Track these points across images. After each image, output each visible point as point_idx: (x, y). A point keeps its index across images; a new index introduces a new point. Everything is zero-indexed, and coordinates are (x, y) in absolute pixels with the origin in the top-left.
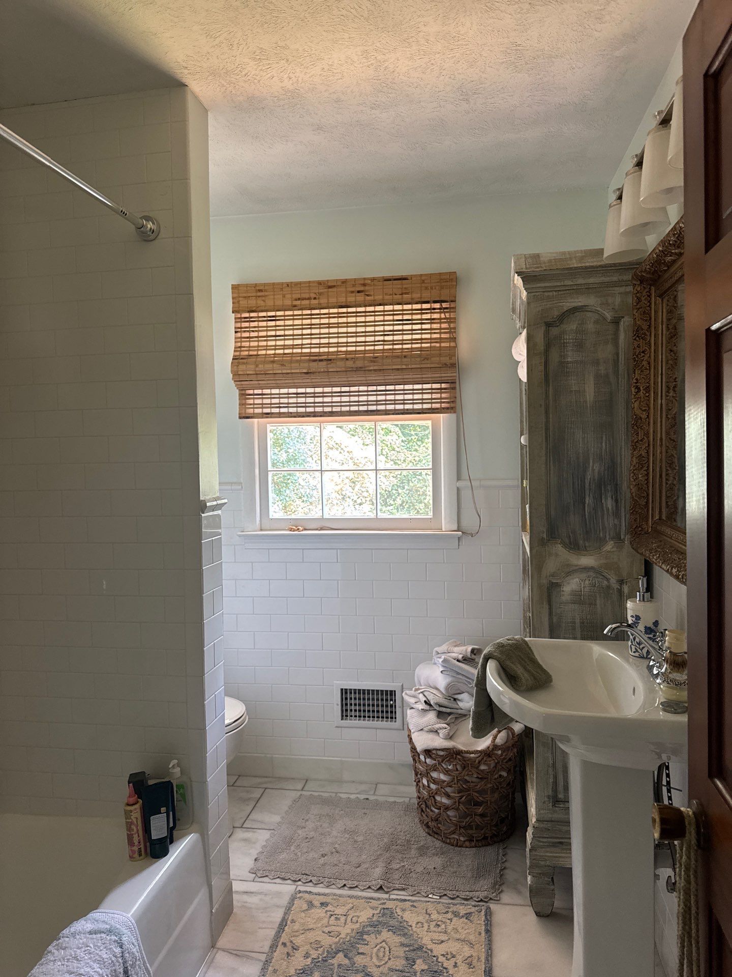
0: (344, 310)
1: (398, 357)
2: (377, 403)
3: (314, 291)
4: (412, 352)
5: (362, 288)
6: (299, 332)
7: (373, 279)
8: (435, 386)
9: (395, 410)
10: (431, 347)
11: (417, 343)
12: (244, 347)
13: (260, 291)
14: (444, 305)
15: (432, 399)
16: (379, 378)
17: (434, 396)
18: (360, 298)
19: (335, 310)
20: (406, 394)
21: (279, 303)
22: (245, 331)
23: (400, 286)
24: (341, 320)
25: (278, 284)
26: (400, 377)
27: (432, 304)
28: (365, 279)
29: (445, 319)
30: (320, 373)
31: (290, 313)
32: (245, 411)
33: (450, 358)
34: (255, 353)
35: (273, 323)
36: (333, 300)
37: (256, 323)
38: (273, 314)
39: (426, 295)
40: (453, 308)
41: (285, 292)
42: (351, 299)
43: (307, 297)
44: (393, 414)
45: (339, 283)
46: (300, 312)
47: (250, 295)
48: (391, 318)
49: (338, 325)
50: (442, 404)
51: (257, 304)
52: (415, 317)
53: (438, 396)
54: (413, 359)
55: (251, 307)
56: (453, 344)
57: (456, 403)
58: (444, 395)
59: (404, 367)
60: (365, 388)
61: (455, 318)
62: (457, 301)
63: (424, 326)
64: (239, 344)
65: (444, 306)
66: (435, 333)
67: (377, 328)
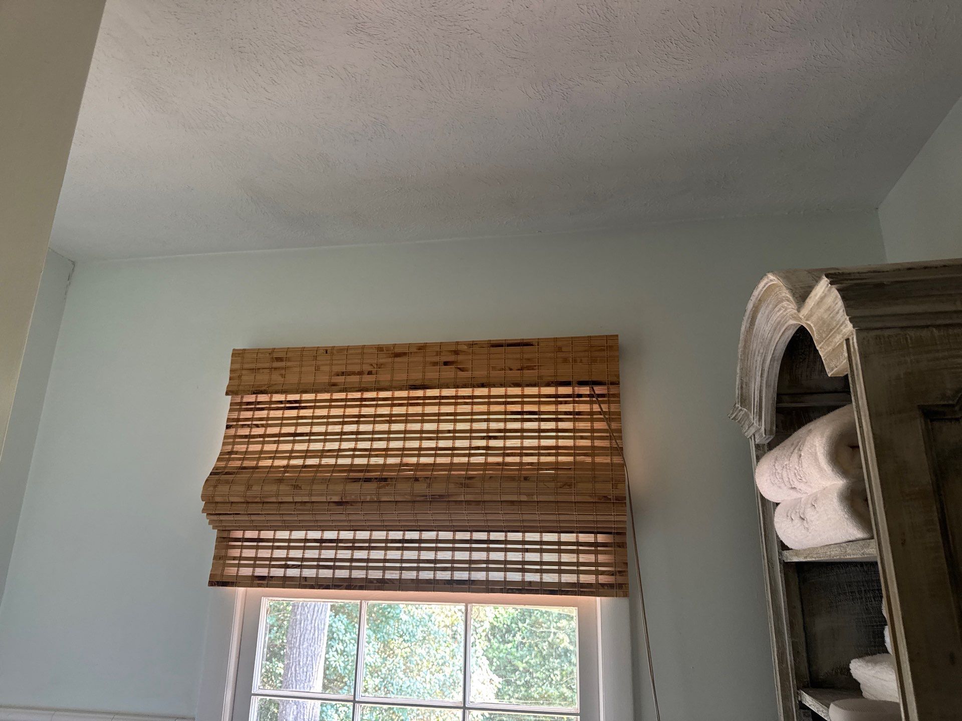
0: (420, 393)
1: (512, 479)
2: (471, 565)
3: (369, 361)
4: (538, 469)
5: (451, 358)
6: (337, 428)
7: (472, 344)
8: (584, 538)
9: (505, 582)
10: (575, 463)
11: (549, 455)
12: (236, 453)
13: (279, 359)
14: (599, 390)
15: (578, 564)
16: (477, 517)
17: (583, 558)
18: (449, 373)
19: (404, 394)
20: (527, 550)
21: (308, 379)
22: (243, 426)
23: (518, 356)
24: (412, 410)
25: (311, 349)
26: (517, 517)
27: (576, 388)
28: (457, 343)
29: (599, 413)
30: (364, 504)
31: (326, 396)
32: (223, 570)
33: (615, 486)
34: (253, 463)
35: (294, 413)
36: (401, 376)
37: (265, 412)
38: (296, 397)
39: (565, 372)
40: (614, 395)
41: (320, 363)
42: (432, 374)
43: (357, 371)
44: (501, 591)
45: (414, 350)
46: (342, 395)
47: (259, 365)
48: (501, 408)
49: (406, 418)
50: (600, 577)
51: (270, 380)
52: (544, 408)
53: (591, 558)
54: (541, 485)
55: (259, 386)
56: (617, 460)
57: (627, 576)
58: (602, 558)
59: (524, 498)
60: (448, 535)
61: (619, 414)
62: (621, 383)
63: (562, 425)
64: (229, 448)
65: (597, 392)
66: (582, 438)
67: (476, 426)
